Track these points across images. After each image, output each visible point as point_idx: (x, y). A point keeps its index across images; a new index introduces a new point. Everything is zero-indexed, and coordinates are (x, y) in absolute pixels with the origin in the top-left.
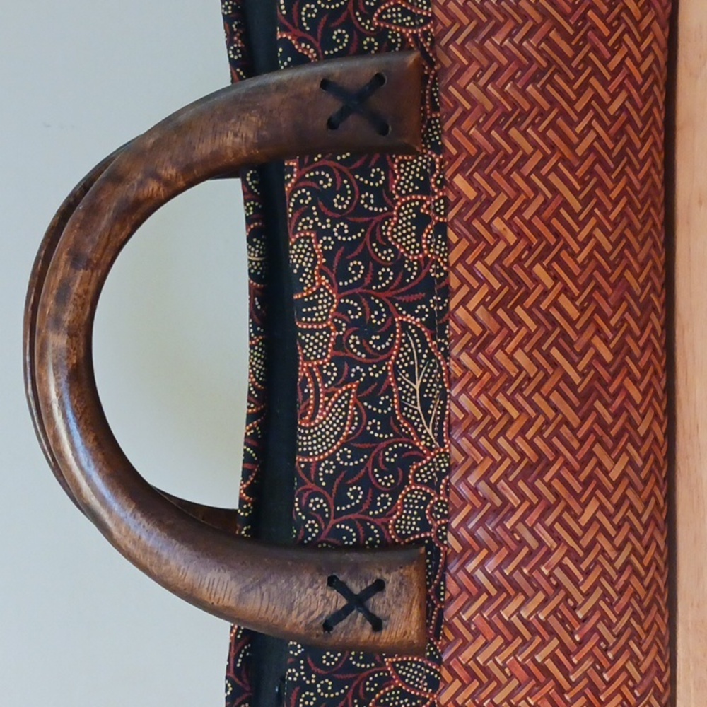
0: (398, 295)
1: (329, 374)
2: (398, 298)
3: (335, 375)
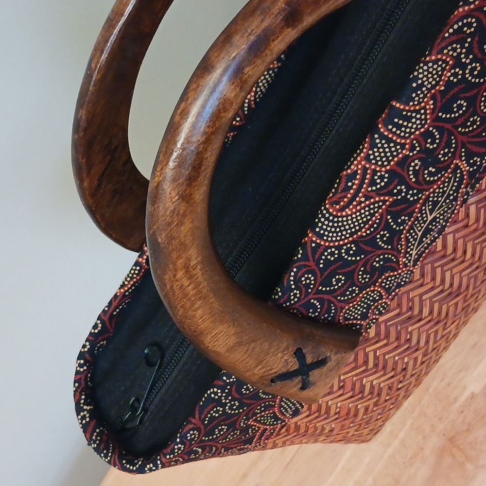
0: (470, 143)
1: (378, 181)
2: (468, 145)
3: (382, 184)
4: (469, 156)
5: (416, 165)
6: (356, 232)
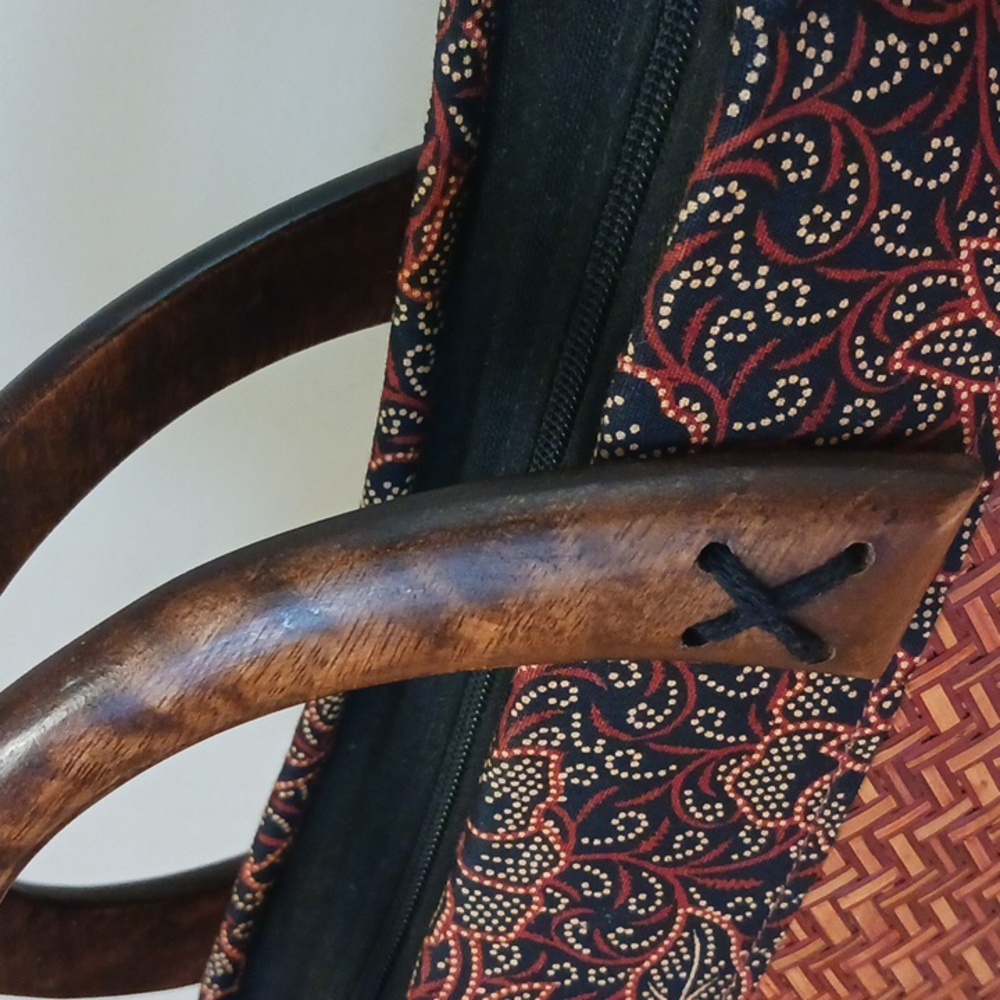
1: (502, 958)
2: (701, 881)
3: (514, 962)
5: (577, 927)
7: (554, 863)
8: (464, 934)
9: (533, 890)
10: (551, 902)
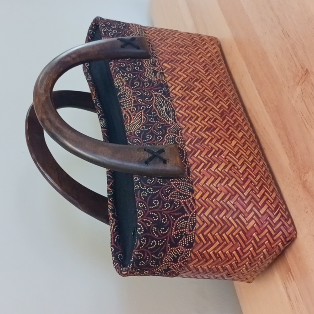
2: (152, 89)
3: (135, 110)
4: (157, 91)
5: (140, 100)
6: (140, 123)
7: (131, 92)
8: (126, 110)
9: (131, 98)
10: (134, 98)
